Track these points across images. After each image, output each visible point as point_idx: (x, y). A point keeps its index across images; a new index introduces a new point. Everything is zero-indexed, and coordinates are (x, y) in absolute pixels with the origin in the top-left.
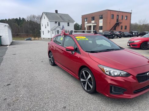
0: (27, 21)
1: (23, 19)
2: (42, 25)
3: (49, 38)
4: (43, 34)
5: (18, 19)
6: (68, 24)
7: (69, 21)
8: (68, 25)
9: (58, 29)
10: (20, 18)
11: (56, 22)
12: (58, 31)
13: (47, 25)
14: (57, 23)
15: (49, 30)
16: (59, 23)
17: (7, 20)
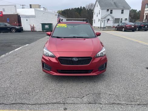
0: (87, 9)
1: (84, 8)
2: (95, 14)
3: (99, 27)
4: (94, 23)
5: (80, 8)
6: (123, 11)
7: (124, 7)
8: (122, 13)
9: (109, 17)
10: (81, 7)
11: (108, 10)
12: (108, 19)
13: (98, 14)
14: (110, 10)
15: (100, 19)
16: (111, 11)
17: (71, 9)
